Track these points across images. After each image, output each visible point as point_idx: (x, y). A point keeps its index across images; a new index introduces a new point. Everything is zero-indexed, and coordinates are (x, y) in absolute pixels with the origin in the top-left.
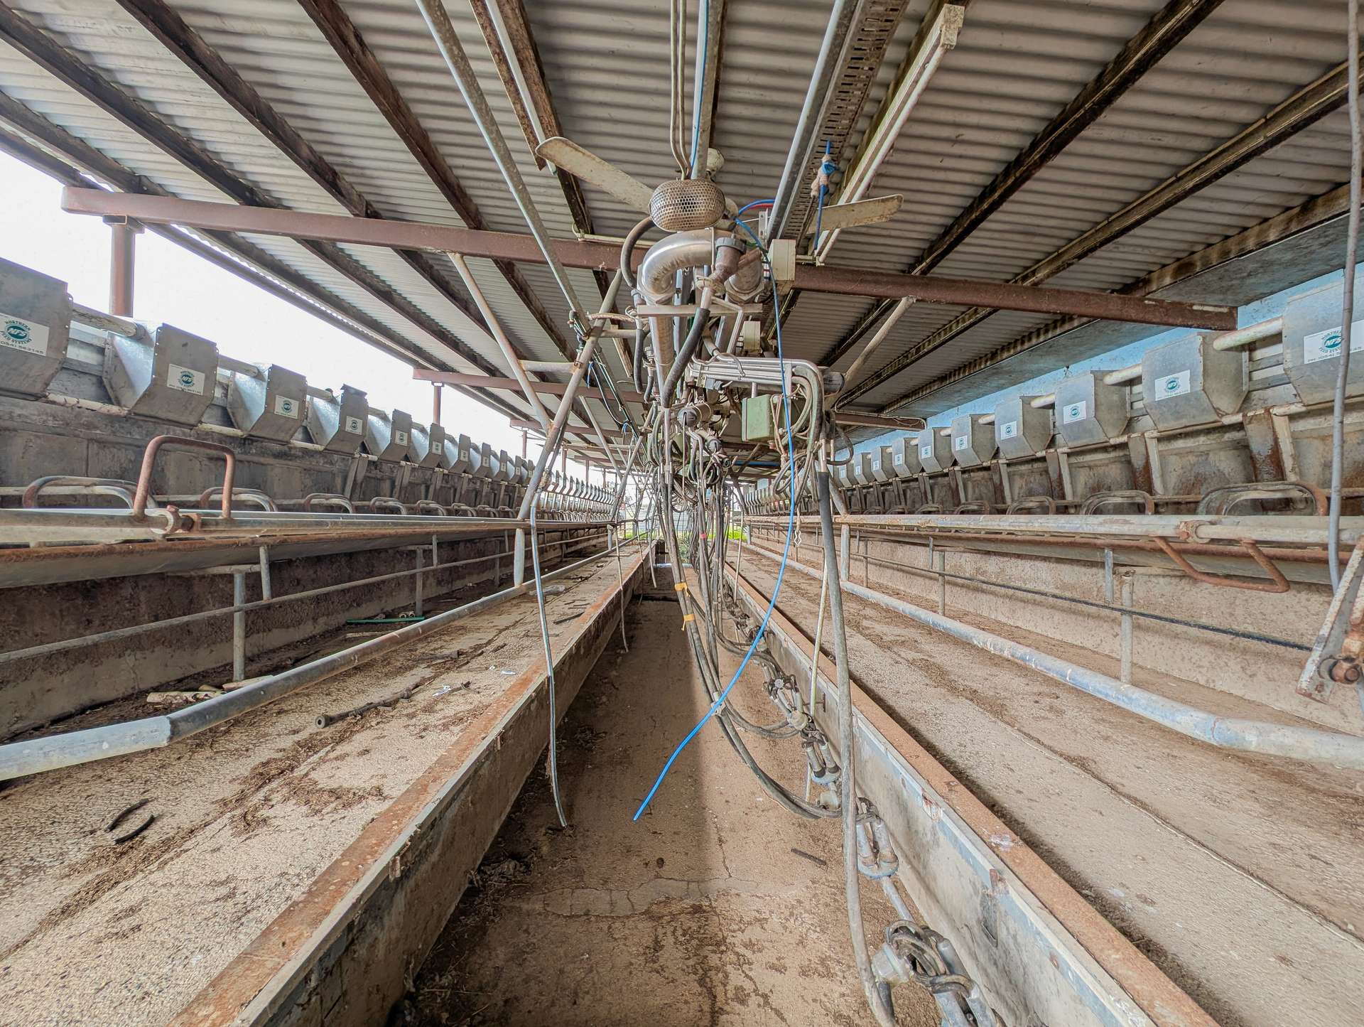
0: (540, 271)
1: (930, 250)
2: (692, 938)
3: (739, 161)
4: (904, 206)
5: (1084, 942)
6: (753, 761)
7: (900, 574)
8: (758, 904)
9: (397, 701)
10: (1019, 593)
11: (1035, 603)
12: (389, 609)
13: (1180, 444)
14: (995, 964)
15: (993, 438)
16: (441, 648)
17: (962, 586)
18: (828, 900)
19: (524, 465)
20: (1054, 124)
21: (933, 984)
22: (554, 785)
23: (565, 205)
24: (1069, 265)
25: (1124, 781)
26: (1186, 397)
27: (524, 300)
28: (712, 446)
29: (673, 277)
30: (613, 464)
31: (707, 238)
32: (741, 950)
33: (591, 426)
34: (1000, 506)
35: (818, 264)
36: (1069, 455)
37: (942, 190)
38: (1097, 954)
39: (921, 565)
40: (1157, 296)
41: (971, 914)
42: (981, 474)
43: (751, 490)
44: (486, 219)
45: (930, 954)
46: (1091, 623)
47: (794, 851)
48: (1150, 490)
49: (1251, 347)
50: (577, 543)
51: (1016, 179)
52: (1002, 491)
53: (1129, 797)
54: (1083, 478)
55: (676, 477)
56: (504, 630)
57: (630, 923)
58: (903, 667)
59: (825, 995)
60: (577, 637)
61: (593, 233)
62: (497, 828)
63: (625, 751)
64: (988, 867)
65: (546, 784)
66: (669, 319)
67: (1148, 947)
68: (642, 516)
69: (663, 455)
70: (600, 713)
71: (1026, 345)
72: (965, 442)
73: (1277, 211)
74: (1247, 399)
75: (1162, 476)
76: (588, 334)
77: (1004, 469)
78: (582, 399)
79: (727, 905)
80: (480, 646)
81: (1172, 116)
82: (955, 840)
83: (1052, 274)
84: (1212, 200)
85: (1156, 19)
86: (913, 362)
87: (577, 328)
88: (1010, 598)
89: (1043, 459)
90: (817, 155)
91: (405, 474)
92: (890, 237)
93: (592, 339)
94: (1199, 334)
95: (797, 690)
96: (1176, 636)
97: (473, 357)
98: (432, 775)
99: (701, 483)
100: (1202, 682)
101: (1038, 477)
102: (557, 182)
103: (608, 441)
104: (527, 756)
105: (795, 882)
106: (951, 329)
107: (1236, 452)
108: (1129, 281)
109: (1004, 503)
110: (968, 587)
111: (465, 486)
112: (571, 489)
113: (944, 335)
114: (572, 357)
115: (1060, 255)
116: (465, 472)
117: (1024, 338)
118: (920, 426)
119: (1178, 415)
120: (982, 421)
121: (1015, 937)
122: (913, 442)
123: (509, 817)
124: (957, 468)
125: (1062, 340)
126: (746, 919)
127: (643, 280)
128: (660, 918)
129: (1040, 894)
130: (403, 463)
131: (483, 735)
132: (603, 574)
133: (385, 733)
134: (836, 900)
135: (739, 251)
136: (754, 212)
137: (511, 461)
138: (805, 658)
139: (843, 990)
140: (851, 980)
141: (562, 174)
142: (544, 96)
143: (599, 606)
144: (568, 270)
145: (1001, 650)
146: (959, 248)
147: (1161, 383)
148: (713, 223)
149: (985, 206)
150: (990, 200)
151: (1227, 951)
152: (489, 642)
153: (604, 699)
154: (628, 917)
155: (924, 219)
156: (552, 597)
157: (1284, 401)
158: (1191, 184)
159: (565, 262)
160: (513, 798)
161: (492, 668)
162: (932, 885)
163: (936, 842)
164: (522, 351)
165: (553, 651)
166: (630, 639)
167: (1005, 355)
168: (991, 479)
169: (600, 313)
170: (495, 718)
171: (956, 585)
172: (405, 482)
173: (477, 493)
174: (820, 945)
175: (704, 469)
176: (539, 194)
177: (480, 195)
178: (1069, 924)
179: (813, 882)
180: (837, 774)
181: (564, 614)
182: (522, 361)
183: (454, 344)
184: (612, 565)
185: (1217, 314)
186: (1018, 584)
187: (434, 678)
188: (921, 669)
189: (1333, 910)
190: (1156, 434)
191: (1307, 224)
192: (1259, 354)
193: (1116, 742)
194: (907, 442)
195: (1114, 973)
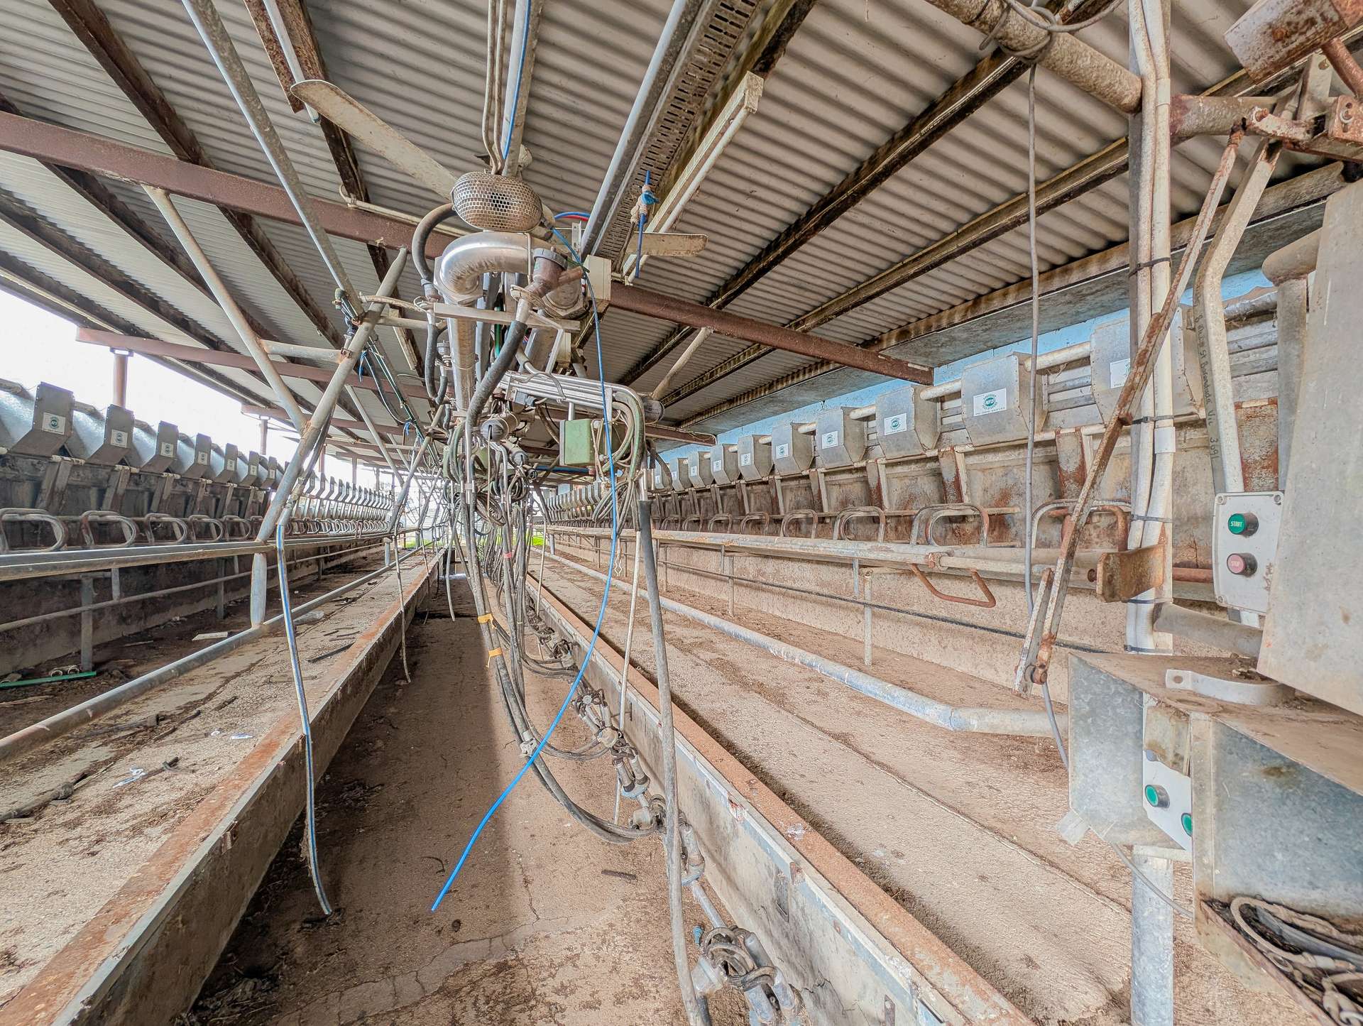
0: (292, 232)
1: (725, 288)
2: (497, 1002)
3: (546, 162)
4: (709, 245)
5: (863, 912)
6: (566, 797)
7: (695, 577)
8: (570, 940)
9: (45, 805)
10: (790, 591)
11: (802, 599)
12: (29, 663)
13: (899, 469)
14: (787, 936)
15: (770, 457)
16: (126, 714)
17: (747, 586)
18: (639, 915)
19: (262, 462)
20: (825, 201)
21: (743, 983)
22: (312, 867)
23: (329, 161)
24: (830, 319)
25: (874, 750)
26: (904, 434)
27: (266, 264)
28: (518, 459)
29: (480, 278)
30: (390, 463)
31: (524, 245)
32: (553, 998)
33: (360, 419)
34: (776, 516)
35: (627, 284)
36: (826, 474)
37: (736, 236)
38: (873, 918)
39: (713, 570)
40: (886, 353)
41: (767, 896)
42: (761, 487)
43: (552, 495)
44: (207, 153)
45: (740, 954)
46: (842, 613)
47: (605, 872)
48: (881, 506)
49: (941, 399)
50: (340, 556)
51: (796, 241)
52: (777, 503)
53: (879, 764)
54: (836, 492)
55: (480, 496)
56: (234, 677)
57: (421, 1010)
58: (702, 669)
59: (640, 1017)
60: (343, 678)
61: (368, 200)
62: (224, 942)
63: (408, 802)
64: (788, 861)
65: (302, 867)
66: (472, 323)
67: (902, 897)
68: (428, 523)
69: (463, 470)
70: (374, 762)
71: (796, 380)
72: (749, 459)
73: (960, 301)
74: (940, 439)
75: (889, 494)
76: (361, 318)
77: (778, 484)
78: (348, 388)
79: (535, 952)
80: (194, 705)
81: (902, 215)
82: (754, 834)
83: (818, 324)
84: (922, 284)
85: (896, 136)
86: (707, 385)
87: (346, 309)
88: (784, 595)
89: (807, 477)
90: (637, 180)
91: (62, 472)
92: (691, 269)
93: (365, 324)
94: (912, 386)
95: (605, 704)
96: (899, 621)
97: (183, 323)
98: (113, 913)
99: (505, 498)
100: (915, 655)
101: (803, 492)
102: (320, 132)
103: (384, 439)
104: (271, 835)
105: (606, 906)
106: (739, 361)
107: (934, 478)
108: (868, 338)
109: (779, 513)
110: (751, 587)
111: (168, 490)
112: (332, 492)
113: (732, 364)
114: (337, 341)
115: (823, 310)
116: (168, 471)
117: (794, 374)
118: (712, 442)
119: (899, 448)
120: (762, 441)
121: (803, 910)
122: (707, 456)
123: (244, 922)
124: (742, 482)
125: (820, 379)
126: (557, 961)
127: (442, 275)
128: (457, 991)
129: (829, 875)
130: (57, 458)
131: (203, 835)
132: (377, 593)
133: (21, 860)
134: (647, 913)
135: (560, 265)
136: (566, 221)
137: (242, 458)
138: (613, 672)
139: (657, 1005)
140: (664, 992)
141: (327, 124)
142: (303, 24)
143: (373, 635)
144: (332, 238)
145: (793, 658)
146: (749, 290)
147: (888, 422)
148: (529, 228)
149: (771, 258)
150: (775, 254)
151: (951, 883)
152: (210, 697)
153: (380, 743)
154: (417, 1004)
155: (721, 259)
156: (305, 626)
157: (961, 441)
158: (912, 271)
159: (330, 227)
160: (250, 895)
161: (215, 733)
162: (733, 874)
163: (736, 834)
164: (262, 328)
165: (309, 701)
166: (413, 666)
167: (780, 387)
168: (769, 492)
169: (377, 295)
170: (222, 806)
171: (741, 585)
172: (61, 483)
173: (188, 499)
174: (633, 964)
175: (509, 484)
176: (291, 140)
177: (197, 119)
178: (851, 897)
179: (624, 901)
180: (646, 785)
181: (323, 649)
182: (264, 342)
183: (153, 303)
184: (390, 580)
185: (922, 371)
186: (789, 584)
187: (115, 760)
188: (717, 668)
189: (1005, 827)
190: (884, 462)
191: (976, 314)
192: (947, 405)
193: (866, 716)
194: (701, 455)
195: (886, 934)
